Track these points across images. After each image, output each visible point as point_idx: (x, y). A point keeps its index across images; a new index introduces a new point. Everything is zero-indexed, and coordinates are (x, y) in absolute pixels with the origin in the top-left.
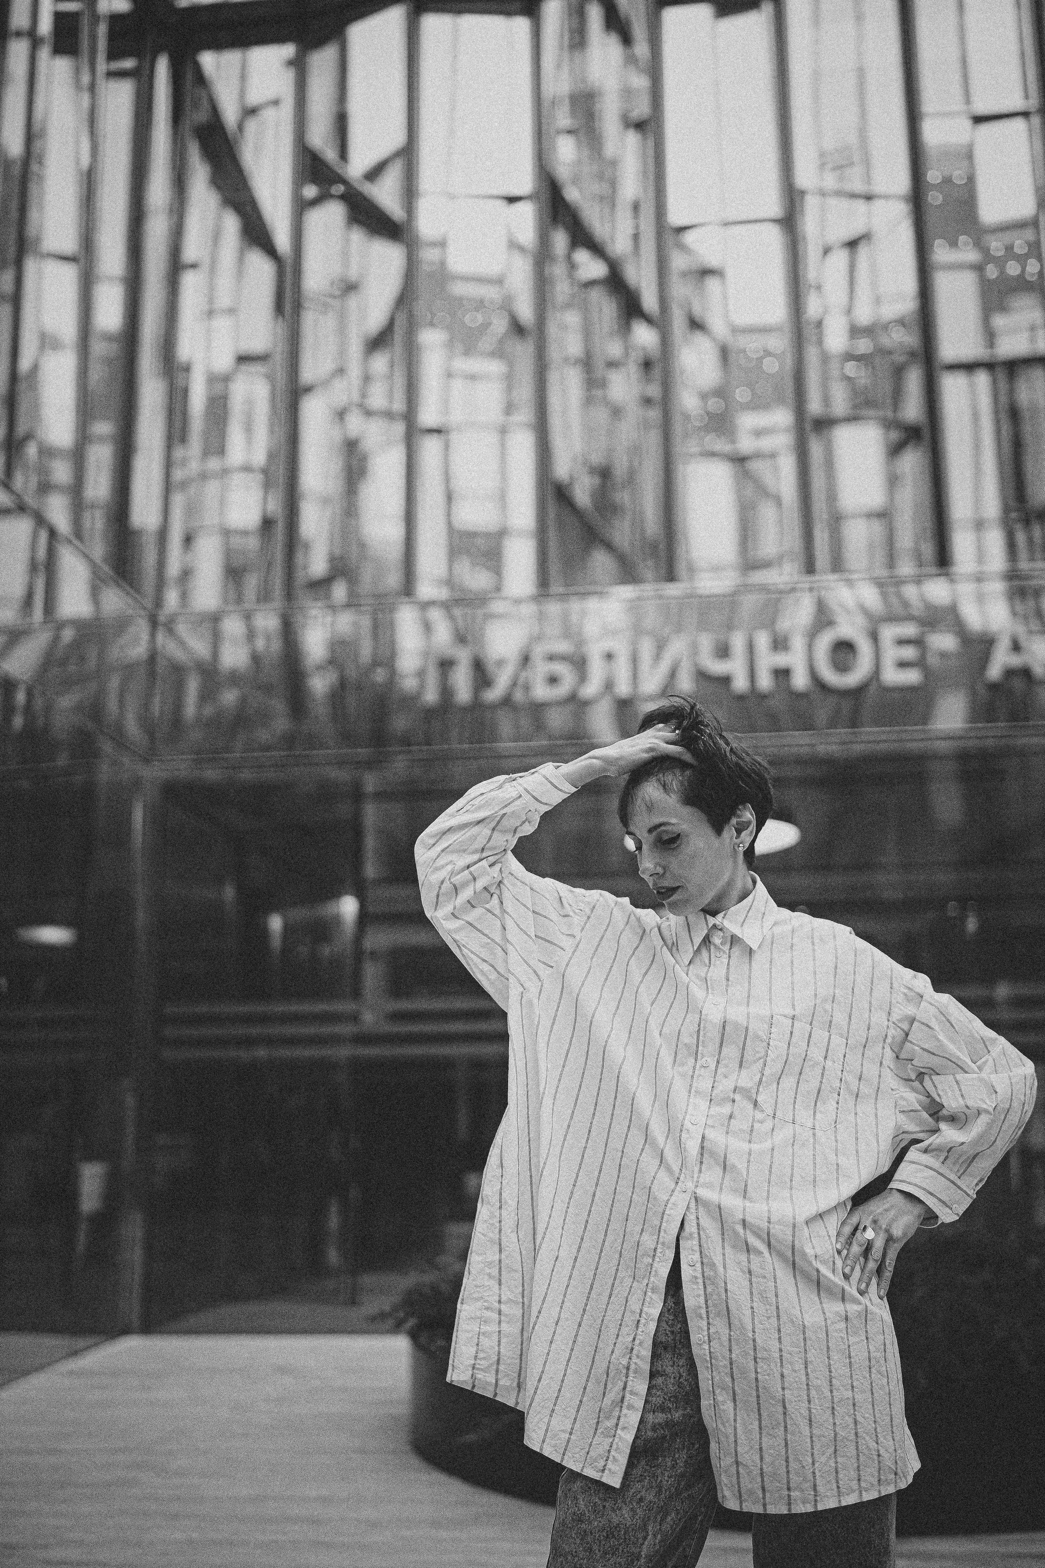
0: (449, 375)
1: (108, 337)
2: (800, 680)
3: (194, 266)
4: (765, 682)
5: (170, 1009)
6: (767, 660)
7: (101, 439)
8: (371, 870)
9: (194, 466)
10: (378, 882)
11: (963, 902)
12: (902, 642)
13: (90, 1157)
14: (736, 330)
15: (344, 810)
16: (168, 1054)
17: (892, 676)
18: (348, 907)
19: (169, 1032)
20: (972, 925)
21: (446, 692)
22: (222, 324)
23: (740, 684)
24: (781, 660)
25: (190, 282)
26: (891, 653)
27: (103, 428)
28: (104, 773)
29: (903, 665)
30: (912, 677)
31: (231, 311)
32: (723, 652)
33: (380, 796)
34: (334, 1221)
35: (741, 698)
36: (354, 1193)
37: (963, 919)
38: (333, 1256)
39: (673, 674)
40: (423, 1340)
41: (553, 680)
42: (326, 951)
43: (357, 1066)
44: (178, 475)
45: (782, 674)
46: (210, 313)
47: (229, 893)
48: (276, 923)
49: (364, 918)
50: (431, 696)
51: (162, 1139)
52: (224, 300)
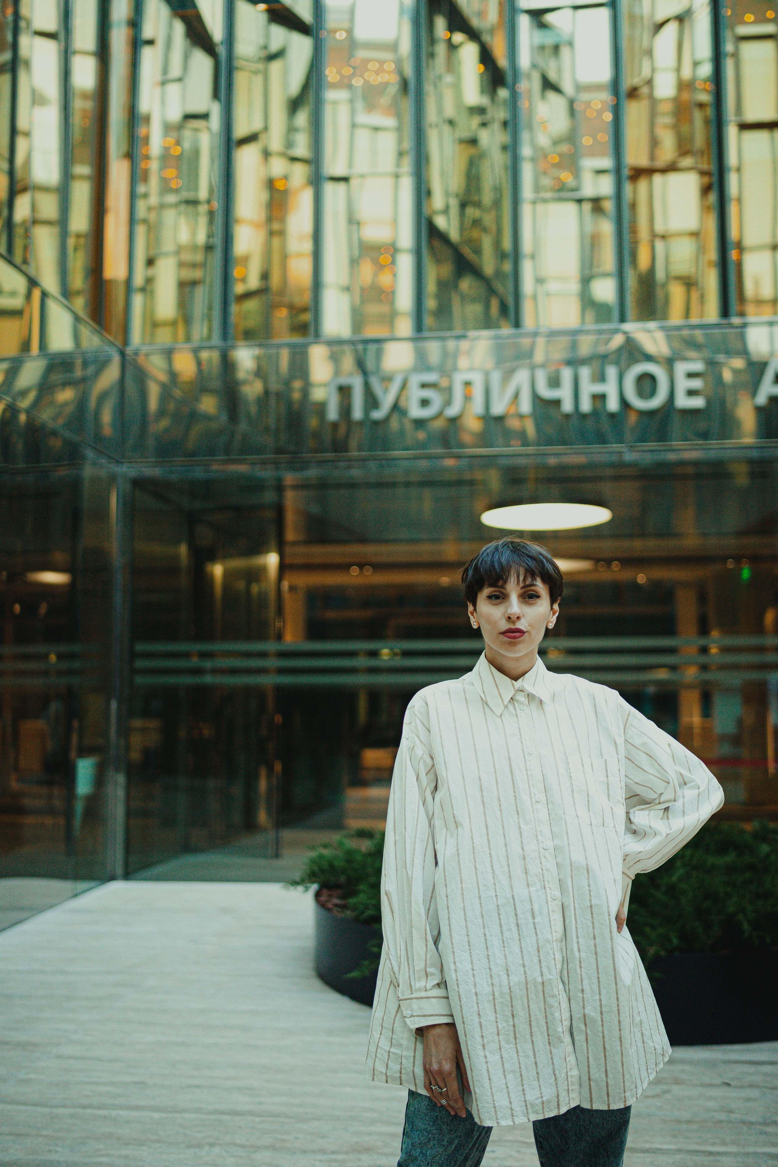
0: (354, 126)
1: (84, 96)
2: (613, 405)
3: (150, 42)
4: (586, 406)
5: (140, 647)
6: (588, 388)
7: (82, 177)
8: (290, 535)
9: (154, 200)
10: (295, 543)
11: (738, 559)
12: (691, 375)
13: (84, 752)
14: (579, 88)
15: (269, 497)
16: (139, 680)
17: (683, 402)
18: (272, 560)
19: (139, 664)
20: (746, 574)
21: (346, 410)
22: (173, 89)
23: (567, 407)
24: (598, 388)
25: (147, 55)
26: (683, 384)
27: (83, 169)
28: (88, 472)
29: (691, 393)
30: (698, 402)
31: (180, 80)
32: (555, 382)
33: (296, 487)
34: (263, 785)
35: (567, 416)
36: (278, 767)
37: (740, 570)
38: (262, 817)
39: (516, 396)
40: (323, 898)
41: (425, 403)
42: (255, 589)
43: (279, 689)
44: (141, 206)
45: (600, 398)
46: (163, 83)
47: (183, 550)
48: (218, 570)
49: (283, 567)
50: (333, 414)
51: (137, 723)
52: (175, 71)
